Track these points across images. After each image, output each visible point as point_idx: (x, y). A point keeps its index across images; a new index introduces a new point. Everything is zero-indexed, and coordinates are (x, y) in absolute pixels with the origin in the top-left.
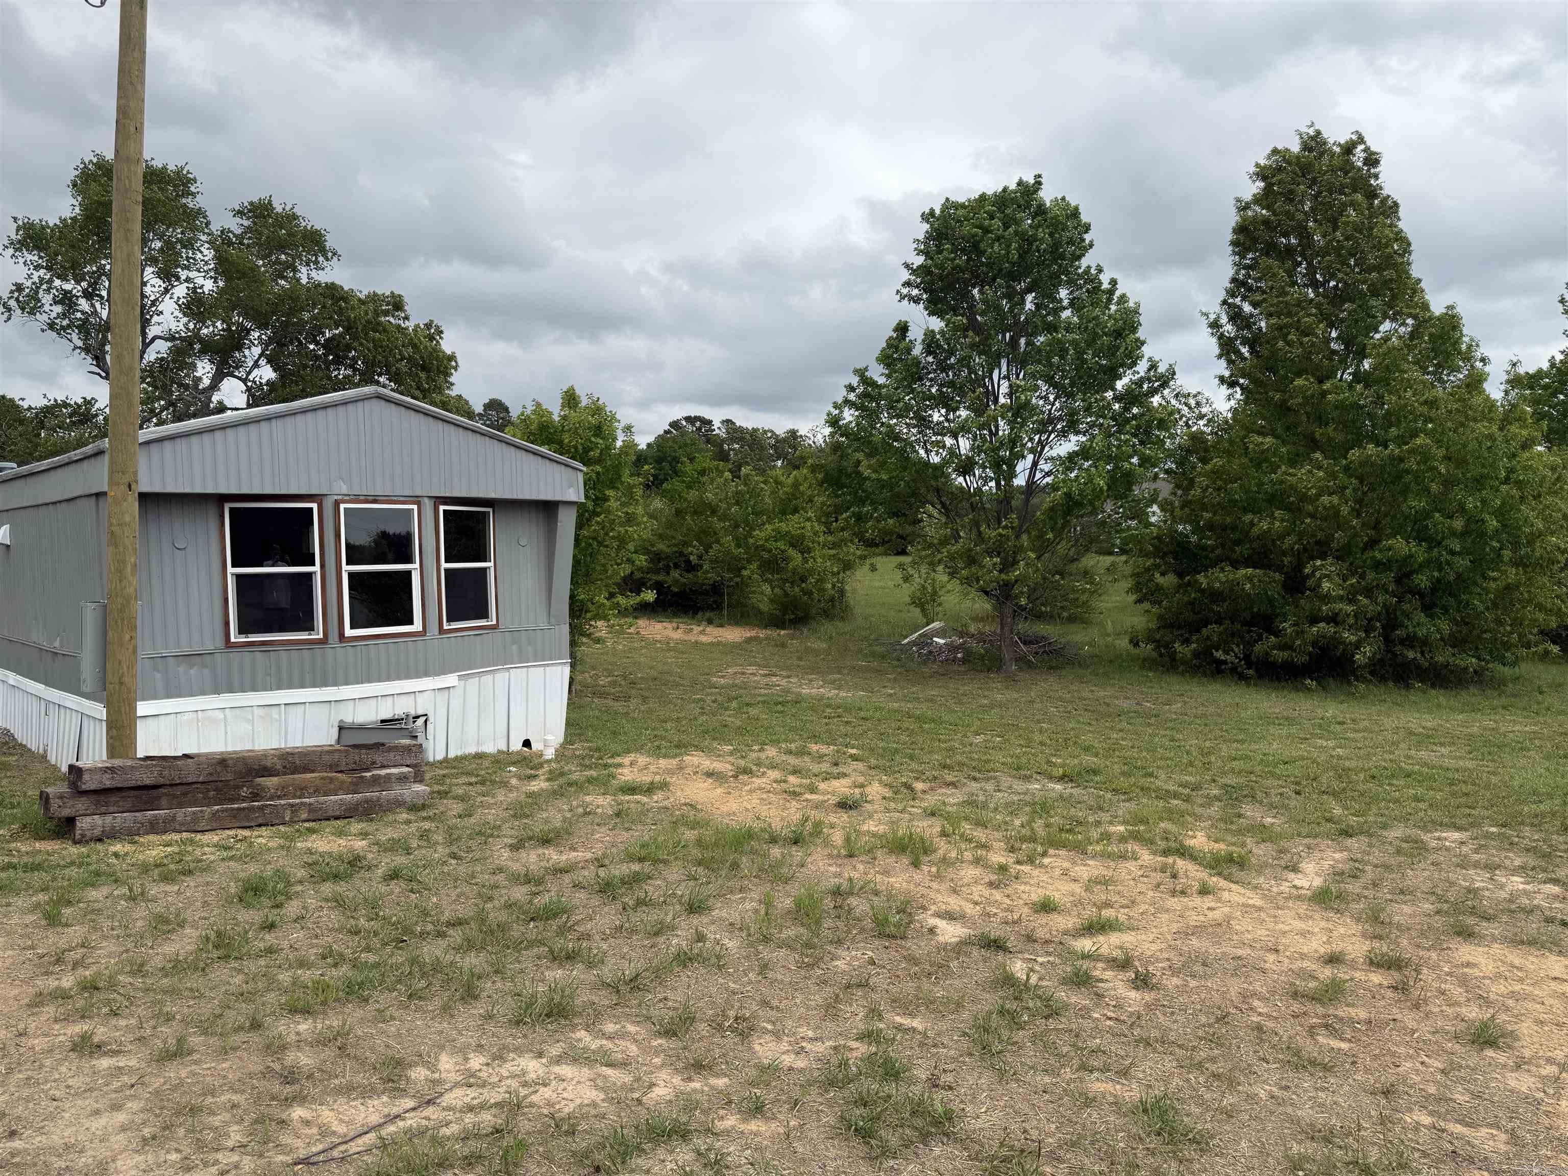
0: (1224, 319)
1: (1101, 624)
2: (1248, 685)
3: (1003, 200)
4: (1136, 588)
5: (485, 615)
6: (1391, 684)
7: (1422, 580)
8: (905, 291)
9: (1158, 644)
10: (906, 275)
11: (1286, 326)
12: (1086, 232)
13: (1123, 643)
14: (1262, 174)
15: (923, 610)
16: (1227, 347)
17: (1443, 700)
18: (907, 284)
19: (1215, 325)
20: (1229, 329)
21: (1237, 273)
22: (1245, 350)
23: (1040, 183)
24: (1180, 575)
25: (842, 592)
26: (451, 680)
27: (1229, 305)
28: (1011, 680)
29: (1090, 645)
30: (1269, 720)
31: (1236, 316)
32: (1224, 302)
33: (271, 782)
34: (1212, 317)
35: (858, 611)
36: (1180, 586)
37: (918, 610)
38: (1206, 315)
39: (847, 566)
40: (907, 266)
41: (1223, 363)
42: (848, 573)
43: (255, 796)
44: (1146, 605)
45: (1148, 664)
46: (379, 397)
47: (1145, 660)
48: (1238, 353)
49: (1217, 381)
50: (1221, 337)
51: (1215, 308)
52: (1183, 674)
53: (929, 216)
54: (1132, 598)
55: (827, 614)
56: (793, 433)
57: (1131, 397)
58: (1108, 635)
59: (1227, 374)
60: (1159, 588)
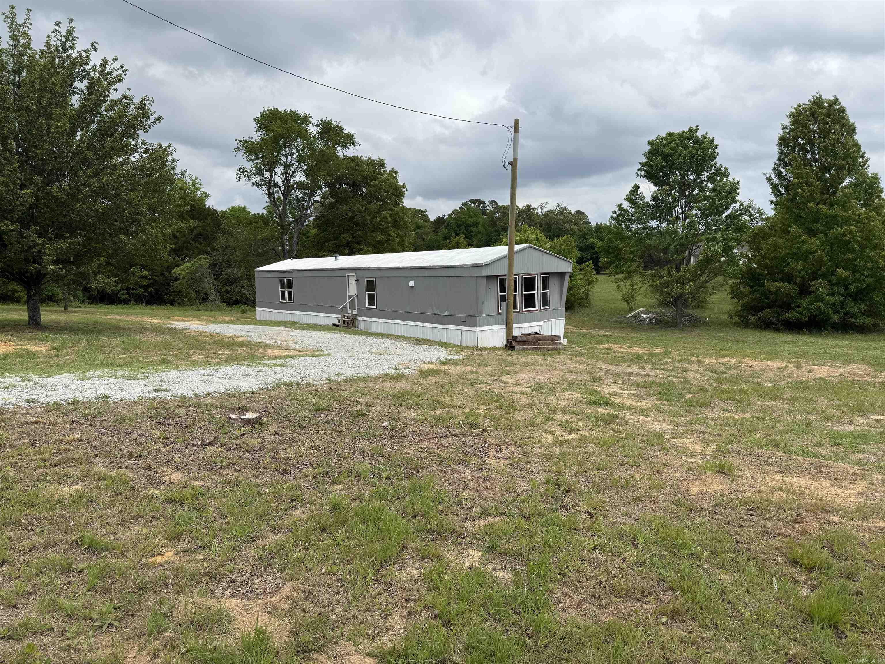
0: (774, 176)
1: (712, 309)
2: (779, 332)
3: (681, 137)
4: (732, 292)
5: (547, 305)
6: (840, 332)
7: (853, 288)
8: (639, 173)
9: (740, 317)
10: (640, 166)
11: (801, 183)
12: (716, 148)
13: (725, 317)
14: (792, 115)
15: (628, 303)
16: (775, 188)
17: (859, 337)
18: (639, 170)
19: (769, 179)
20: (776, 180)
21: (780, 156)
22: (783, 190)
23: (697, 129)
24: (751, 287)
25: (587, 295)
26: (542, 323)
27: (776, 170)
28: (682, 330)
29: (709, 317)
30: (786, 342)
31: (779, 175)
32: (774, 169)
33: (540, 342)
34: (768, 175)
35: (594, 304)
36: (751, 292)
37: (625, 303)
38: (766, 175)
39: (590, 283)
40: (640, 163)
41: (773, 195)
42: (591, 286)
43: (538, 345)
44: (736, 300)
45: (737, 325)
46: (531, 247)
47: (735, 323)
48: (780, 191)
49: (769, 202)
50: (772, 184)
51: (769, 171)
52: (752, 328)
53: (650, 143)
54: (730, 296)
55: (581, 305)
56: (528, 207)
57: (733, 217)
58: (716, 313)
59: (774, 200)
60: (741, 292)
